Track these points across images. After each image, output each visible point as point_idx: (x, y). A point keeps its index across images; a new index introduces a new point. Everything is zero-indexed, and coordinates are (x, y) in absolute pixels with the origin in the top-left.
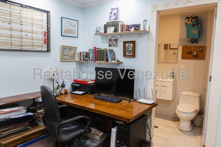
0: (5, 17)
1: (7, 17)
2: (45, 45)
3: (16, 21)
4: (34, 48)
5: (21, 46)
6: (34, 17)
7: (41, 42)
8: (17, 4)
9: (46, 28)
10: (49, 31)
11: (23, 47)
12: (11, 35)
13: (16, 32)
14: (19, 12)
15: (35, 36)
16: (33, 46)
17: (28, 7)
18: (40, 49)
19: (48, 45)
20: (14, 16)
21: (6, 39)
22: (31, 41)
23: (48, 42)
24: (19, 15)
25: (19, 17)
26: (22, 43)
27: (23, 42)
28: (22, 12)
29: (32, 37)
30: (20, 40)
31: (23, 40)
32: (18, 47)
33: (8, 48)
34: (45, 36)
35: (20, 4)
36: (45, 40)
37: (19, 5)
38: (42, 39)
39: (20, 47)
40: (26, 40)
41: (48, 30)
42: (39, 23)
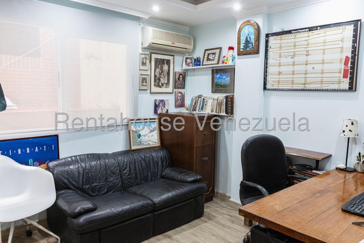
0: (288, 51)
1: (290, 50)
2: (345, 79)
3: (301, 53)
4: (324, 85)
5: (304, 84)
6: (328, 39)
7: (338, 75)
8: (304, 30)
9: (351, 50)
10: (357, 54)
11: (307, 86)
12: (293, 71)
13: (300, 66)
14: (307, 38)
15: (327, 67)
16: (322, 82)
17: (319, 28)
18: (336, 87)
19: (351, 79)
20: (299, 47)
21: (287, 76)
22: (320, 75)
23: (352, 74)
24: (306, 43)
25: (306, 46)
26: (306, 80)
27: (308, 79)
28: (310, 37)
29: (323, 70)
30: (304, 76)
31: (308, 75)
32: (301, 86)
33: (288, 88)
34: (346, 63)
35: (308, 28)
36: (346, 71)
37: (308, 30)
38: (340, 69)
39: (303, 86)
40: (313, 75)
41: (354, 52)
42: (337, 46)
